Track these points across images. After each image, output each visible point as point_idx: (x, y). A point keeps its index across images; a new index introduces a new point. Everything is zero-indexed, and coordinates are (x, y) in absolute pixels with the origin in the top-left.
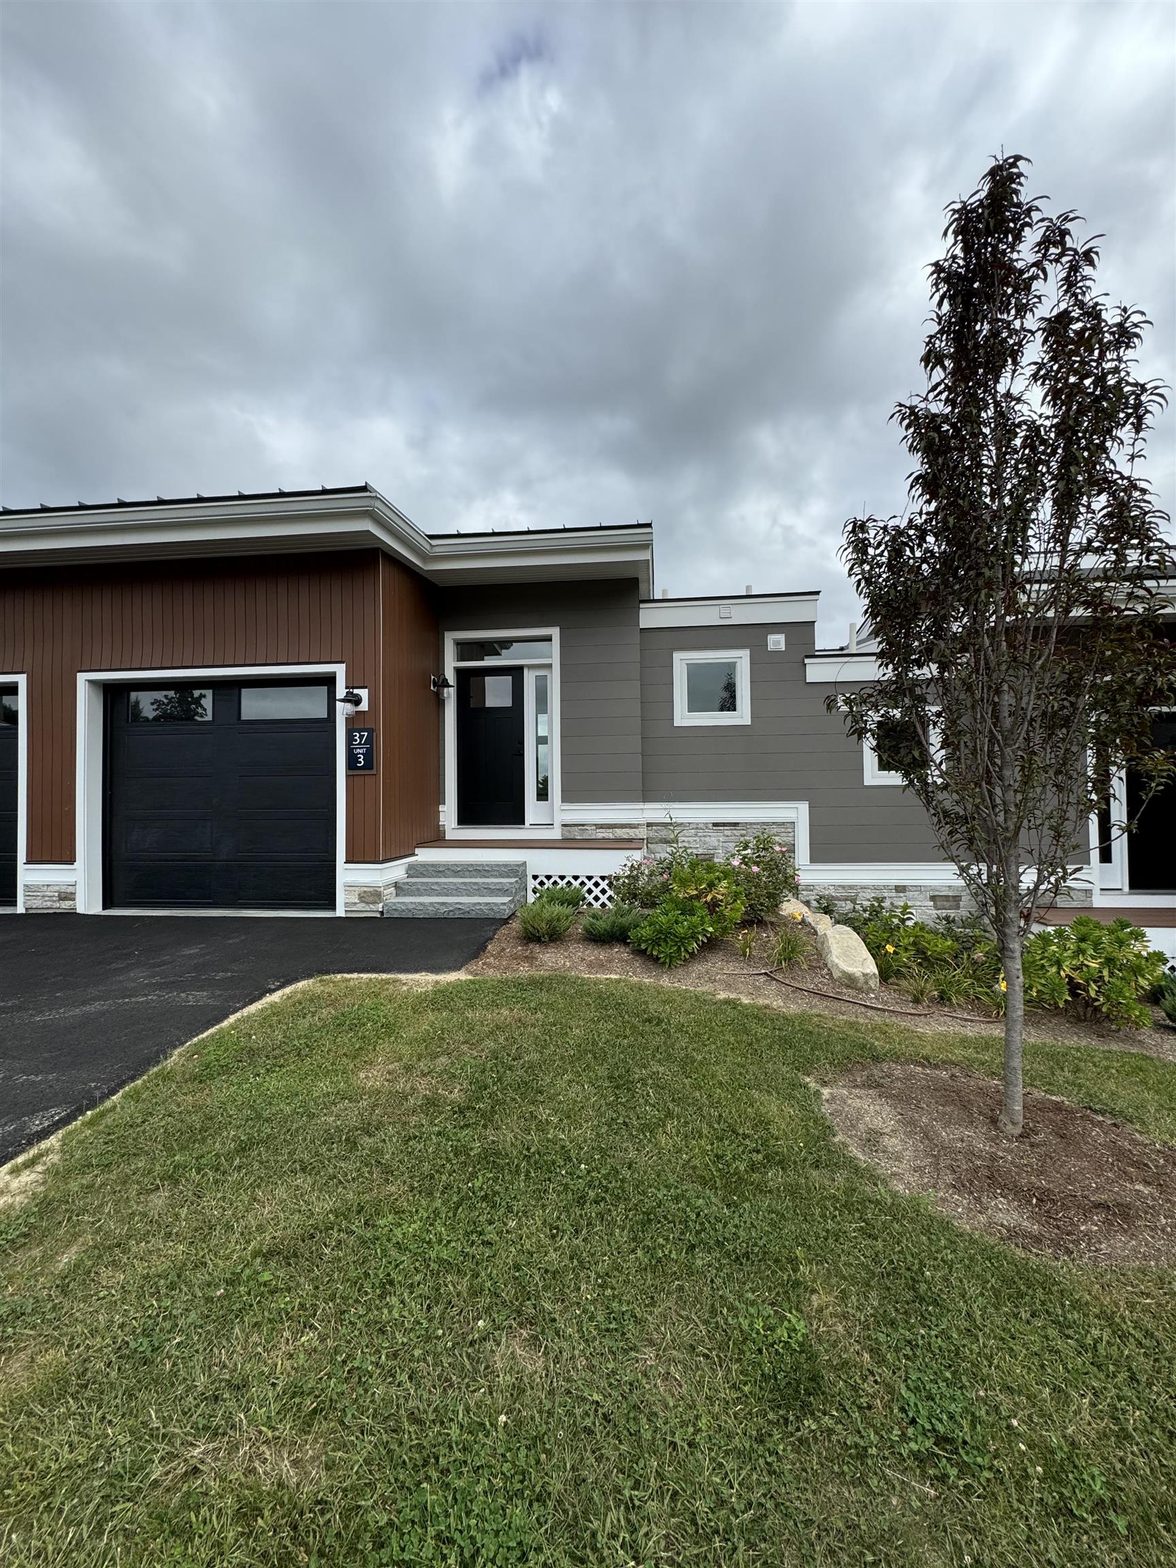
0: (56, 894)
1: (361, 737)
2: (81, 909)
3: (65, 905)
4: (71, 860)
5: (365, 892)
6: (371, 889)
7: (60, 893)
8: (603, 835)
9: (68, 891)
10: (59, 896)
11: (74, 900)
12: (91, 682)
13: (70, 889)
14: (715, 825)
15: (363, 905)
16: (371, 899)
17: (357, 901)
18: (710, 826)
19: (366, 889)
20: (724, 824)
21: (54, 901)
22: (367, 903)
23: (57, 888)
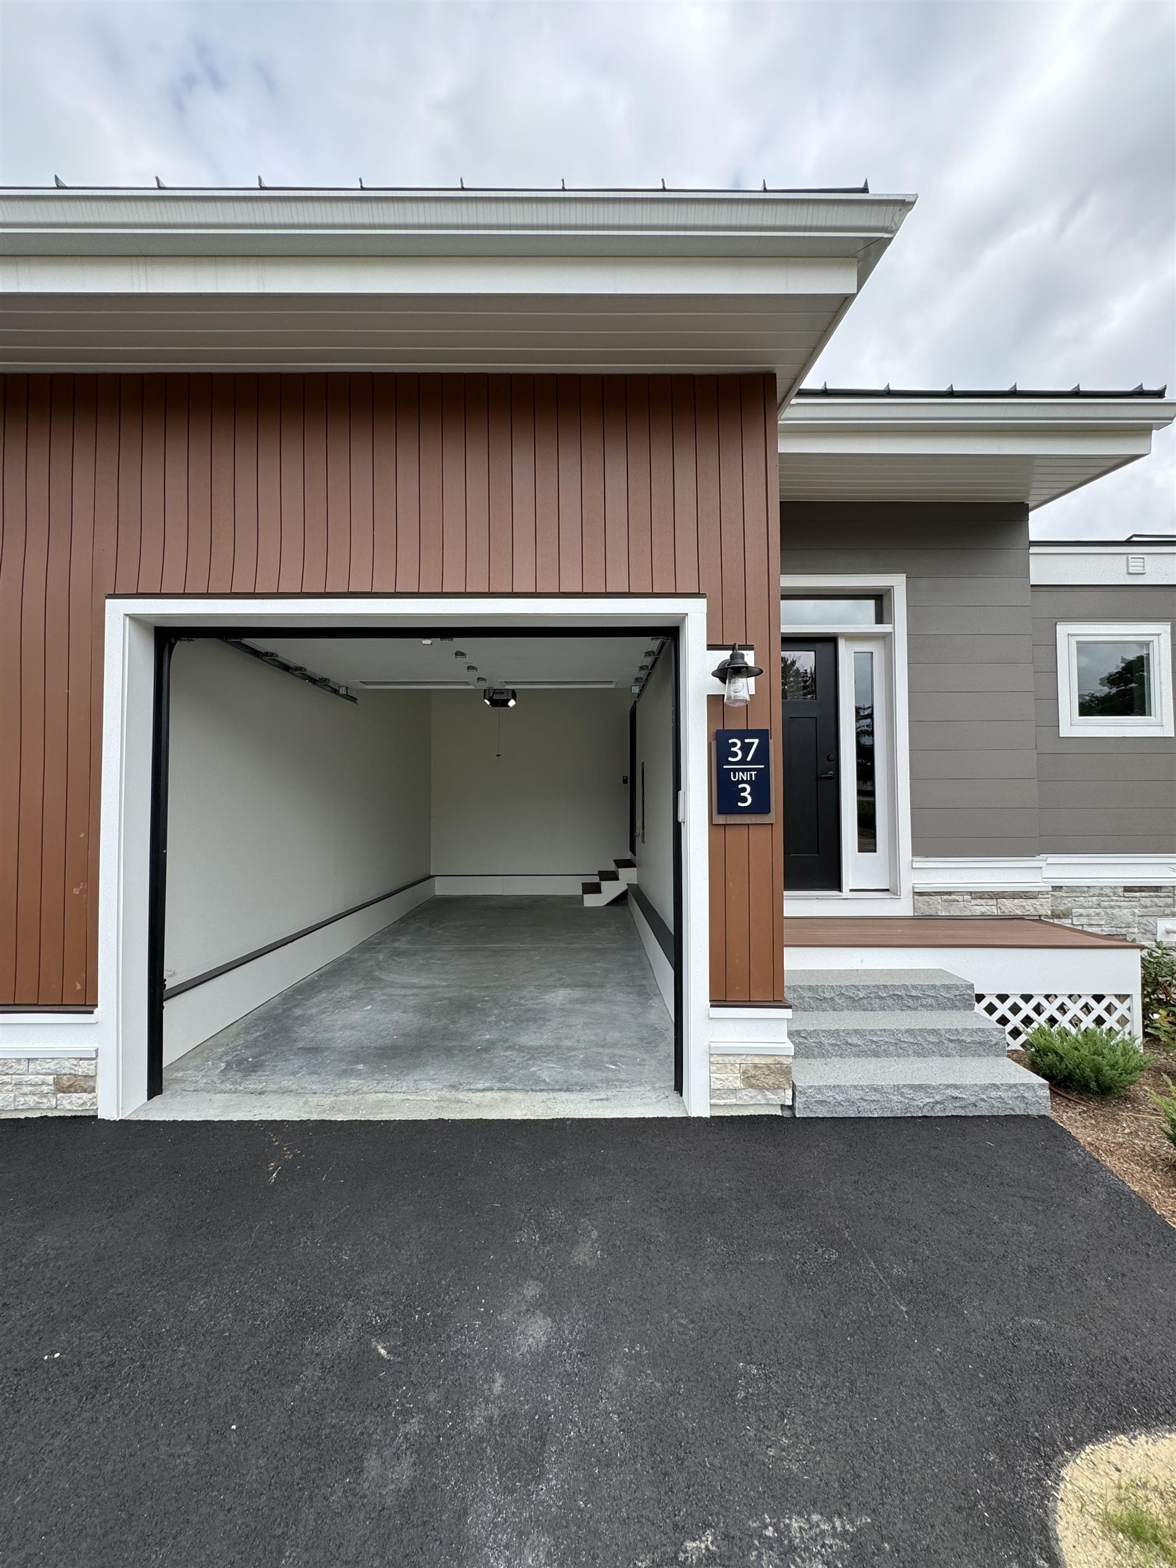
0: (50, 1079)
1: (746, 748)
2: (108, 1111)
3: (70, 1105)
4: (86, 1003)
5: (756, 1066)
6: (770, 1061)
7: (58, 1076)
8: (983, 909)
9: (80, 1071)
10: (56, 1083)
11: (93, 1090)
12: (134, 619)
13: (84, 1068)
14: (1128, 889)
15: (753, 1092)
16: (771, 1080)
17: (738, 1084)
18: (1121, 890)
19: (757, 1060)
20: (1141, 889)
21: (44, 1095)
22: (761, 1089)
23: (52, 1066)
